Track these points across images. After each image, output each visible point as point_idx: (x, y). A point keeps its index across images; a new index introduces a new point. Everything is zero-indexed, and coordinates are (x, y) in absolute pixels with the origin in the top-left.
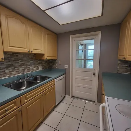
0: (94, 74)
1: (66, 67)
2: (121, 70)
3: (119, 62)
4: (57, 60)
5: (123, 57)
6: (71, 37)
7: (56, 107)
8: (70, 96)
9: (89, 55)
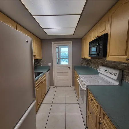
0: (69, 68)
1: (50, 64)
2: (83, 64)
3: (82, 59)
4: (41, 59)
5: (84, 57)
6: (53, 42)
7: (47, 93)
8: (54, 86)
9: (62, 56)
